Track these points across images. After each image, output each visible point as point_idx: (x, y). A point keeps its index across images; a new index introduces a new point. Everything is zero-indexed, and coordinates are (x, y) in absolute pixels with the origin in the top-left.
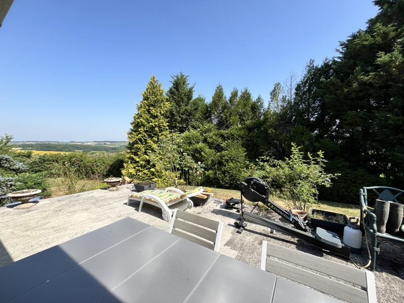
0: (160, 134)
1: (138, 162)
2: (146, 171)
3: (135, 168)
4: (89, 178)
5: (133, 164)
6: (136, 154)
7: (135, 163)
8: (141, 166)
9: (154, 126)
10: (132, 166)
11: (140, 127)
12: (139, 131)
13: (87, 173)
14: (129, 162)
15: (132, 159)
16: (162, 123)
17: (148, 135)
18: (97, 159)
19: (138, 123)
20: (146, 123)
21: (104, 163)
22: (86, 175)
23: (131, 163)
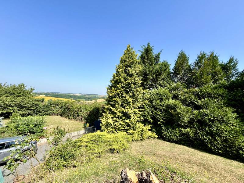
0: (135, 90)
1: (115, 113)
2: (122, 122)
3: (112, 118)
4: (75, 119)
5: (111, 115)
6: (113, 106)
7: (112, 113)
8: (118, 117)
9: (130, 83)
10: (110, 116)
11: (118, 84)
12: (117, 87)
13: (74, 115)
14: (108, 113)
15: (111, 110)
16: (137, 81)
17: (125, 90)
18: (81, 106)
19: (117, 80)
20: (123, 81)
21: (86, 109)
22: (73, 117)
23: (109, 113)
